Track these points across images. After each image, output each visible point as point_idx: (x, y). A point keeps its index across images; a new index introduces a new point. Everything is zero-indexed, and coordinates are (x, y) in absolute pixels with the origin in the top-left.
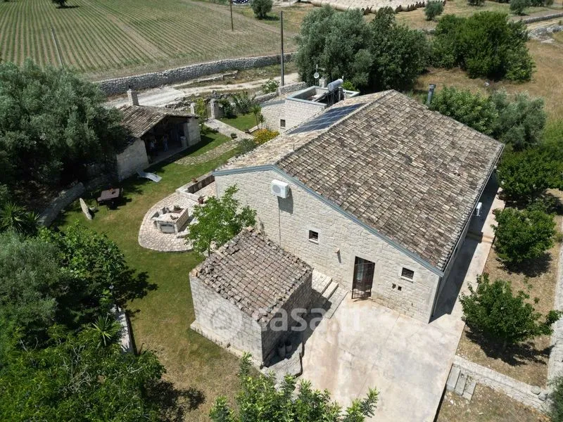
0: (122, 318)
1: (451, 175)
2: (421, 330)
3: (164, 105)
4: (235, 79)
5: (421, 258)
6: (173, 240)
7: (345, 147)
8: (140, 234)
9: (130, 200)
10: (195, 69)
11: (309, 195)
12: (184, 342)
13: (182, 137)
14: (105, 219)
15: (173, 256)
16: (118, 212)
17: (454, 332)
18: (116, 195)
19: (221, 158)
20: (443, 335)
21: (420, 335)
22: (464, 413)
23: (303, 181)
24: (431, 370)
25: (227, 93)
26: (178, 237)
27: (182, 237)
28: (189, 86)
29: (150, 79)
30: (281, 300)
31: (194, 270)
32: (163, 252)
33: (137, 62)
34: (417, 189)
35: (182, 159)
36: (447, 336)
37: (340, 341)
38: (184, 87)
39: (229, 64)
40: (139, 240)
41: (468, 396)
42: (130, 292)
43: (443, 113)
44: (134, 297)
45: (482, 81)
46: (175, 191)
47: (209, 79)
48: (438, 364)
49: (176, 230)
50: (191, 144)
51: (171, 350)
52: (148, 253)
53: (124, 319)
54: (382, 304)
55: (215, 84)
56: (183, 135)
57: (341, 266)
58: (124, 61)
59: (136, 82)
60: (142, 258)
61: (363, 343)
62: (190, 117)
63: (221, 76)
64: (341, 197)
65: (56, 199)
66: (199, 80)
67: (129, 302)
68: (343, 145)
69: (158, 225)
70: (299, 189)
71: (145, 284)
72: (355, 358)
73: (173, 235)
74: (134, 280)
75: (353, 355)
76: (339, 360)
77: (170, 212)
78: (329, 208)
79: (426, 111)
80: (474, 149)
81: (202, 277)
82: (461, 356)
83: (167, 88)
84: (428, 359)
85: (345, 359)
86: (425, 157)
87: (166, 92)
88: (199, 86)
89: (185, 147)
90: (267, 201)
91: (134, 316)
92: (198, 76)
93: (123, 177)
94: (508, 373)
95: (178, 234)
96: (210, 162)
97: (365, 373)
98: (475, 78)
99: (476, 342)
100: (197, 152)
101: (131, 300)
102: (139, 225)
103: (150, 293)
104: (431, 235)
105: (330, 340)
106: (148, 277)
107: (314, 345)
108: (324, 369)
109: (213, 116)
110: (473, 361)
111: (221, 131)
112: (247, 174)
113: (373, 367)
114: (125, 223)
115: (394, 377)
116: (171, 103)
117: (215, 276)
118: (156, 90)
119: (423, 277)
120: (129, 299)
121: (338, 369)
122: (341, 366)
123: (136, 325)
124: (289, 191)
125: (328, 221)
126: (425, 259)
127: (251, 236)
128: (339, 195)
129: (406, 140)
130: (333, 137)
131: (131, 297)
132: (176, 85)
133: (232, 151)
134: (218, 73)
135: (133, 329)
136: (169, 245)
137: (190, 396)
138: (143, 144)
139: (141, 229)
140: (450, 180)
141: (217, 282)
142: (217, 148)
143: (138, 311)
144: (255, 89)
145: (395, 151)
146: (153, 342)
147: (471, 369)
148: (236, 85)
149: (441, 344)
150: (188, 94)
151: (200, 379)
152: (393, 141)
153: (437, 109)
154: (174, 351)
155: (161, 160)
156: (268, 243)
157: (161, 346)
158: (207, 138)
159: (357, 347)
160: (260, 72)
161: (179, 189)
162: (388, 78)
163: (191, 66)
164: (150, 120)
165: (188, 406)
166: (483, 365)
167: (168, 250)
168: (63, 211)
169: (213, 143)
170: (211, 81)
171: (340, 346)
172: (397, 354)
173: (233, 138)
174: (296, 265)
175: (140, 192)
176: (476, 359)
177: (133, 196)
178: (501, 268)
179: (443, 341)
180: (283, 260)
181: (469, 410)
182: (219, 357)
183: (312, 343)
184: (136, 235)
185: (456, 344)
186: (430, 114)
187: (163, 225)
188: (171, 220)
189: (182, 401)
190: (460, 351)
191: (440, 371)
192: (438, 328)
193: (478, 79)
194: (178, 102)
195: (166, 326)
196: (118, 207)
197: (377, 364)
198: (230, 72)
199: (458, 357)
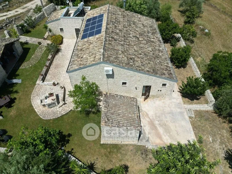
0: (70, 157)
1: (152, 40)
2: (170, 101)
6: (58, 109)
8: (38, 114)
9: (15, 99)
11: (122, 69)
12: (103, 151)
13: (14, 53)
14: (11, 114)
15: (65, 117)
16: (15, 107)
17: (179, 97)
19: (42, 57)
20: (177, 100)
21: (171, 103)
22: (195, 121)
24: (181, 113)
25: (14, 18)
26: (60, 107)
27: (61, 106)
30: (137, 117)
31: (102, 123)
32: (58, 117)
34: (149, 51)
35: (23, 65)
36: (178, 99)
37: (151, 118)
40: (41, 117)
41: (194, 116)
42: (60, 143)
43: (131, 11)
44: (65, 145)
46: (35, 84)
48: (182, 110)
49: (57, 104)
50: (20, 55)
51: (101, 156)
52: (51, 121)
53: (72, 156)
54: (154, 98)
56: (14, 51)
57: (137, 91)
60: (51, 125)
61: (158, 115)
64: (133, 65)
68: (115, 40)
69: (47, 106)
70: (117, 68)
71: (65, 136)
72: (159, 122)
73: (55, 107)
75: (158, 121)
76: (156, 125)
77: (48, 97)
78: (131, 72)
79: (126, 12)
80: (150, 25)
81: (107, 124)
84: (179, 110)
85: (157, 124)
86: (141, 35)
89: (19, 57)
90: (100, 77)
91: (73, 153)
94: (199, 103)
95: (59, 106)
96: (39, 62)
97: (166, 125)
99: (186, 98)
100: (27, 59)
101: (64, 146)
103: (71, 138)
105: (148, 119)
106: (62, 132)
107: (144, 124)
108: (154, 131)
110: (190, 104)
111: (30, 42)
113: (167, 122)
114: (25, 112)
115: (174, 122)
117: (111, 121)
119: (170, 84)
121: (158, 128)
123: (77, 155)
125: (131, 77)
126: (170, 78)
128: (132, 65)
129: (131, 29)
130: (109, 37)
133: (45, 52)
136: (59, 113)
139: (36, 111)
141: (114, 123)
142: (36, 53)
143: (73, 149)
144: (26, 11)
145: (131, 35)
146: (90, 158)
148: (14, 11)
149: (179, 103)
151: (120, 160)
152: (128, 31)
154: (102, 156)
155: (11, 69)
156: (116, 96)
157: (95, 158)
158: (26, 50)
159: (157, 117)
161: (38, 82)
166: (192, 104)
167: (60, 115)
169: (31, 50)
171: (152, 120)
172: (169, 113)
173: (40, 44)
174: (131, 100)
175: (16, 92)
178: (175, 68)
179: (178, 102)
181: (196, 120)
183: (143, 124)
184: (37, 115)
185: (182, 101)
186: (128, 13)
187: (50, 105)
188: (53, 101)
190: (184, 103)
191: (184, 112)
195: (90, 148)
196: (12, 105)
197: (167, 120)
198: (4, 3)
199: (185, 105)
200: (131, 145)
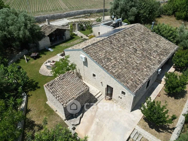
0: (25, 97)
1: (152, 57)
2: (127, 114)
3: (61, 25)
4: (89, 17)
5: (128, 88)
7: (112, 44)
8: (41, 69)
9: (41, 57)
10: (75, 13)
11: (92, 61)
12: (43, 107)
14: (31, 62)
15: (49, 78)
16: (36, 60)
17: (139, 117)
18: (36, 55)
21: (126, 116)
23: (91, 56)
28: (72, 19)
29: (59, 15)
30: (73, 98)
31: (45, 84)
33: (57, 10)
34: (135, 62)
35: (62, 44)
36: (136, 118)
37: (97, 114)
38: (70, 19)
39: (87, 11)
40: (40, 71)
42: (31, 88)
43: (157, 33)
44: (32, 90)
45: (181, 21)
46: (56, 55)
47: (80, 16)
48: (129, 127)
50: (67, 39)
52: (41, 76)
53: (25, 98)
54: (116, 103)
55: (81, 18)
56: (64, 36)
57: (103, 87)
58: (53, 9)
59: (54, 16)
60: (39, 77)
61: (104, 116)
62: (66, 30)
63: (84, 15)
64: (103, 63)
65: (18, 55)
66: (76, 17)
67: (30, 92)
69: (46, 66)
70: (89, 59)
71: (37, 86)
72: (100, 121)
73: (51, 70)
74: (34, 84)
75: (99, 120)
76: (94, 121)
77: (51, 62)
78: (98, 66)
79: (150, 32)
80: (165, 48)
81: (47, 87)
82: (139, 126)
83: (65, 19)
84: (126, 125)
85: (96, 121)
86: (143, 50)
87: (64, 20)
88: (76, 19)
89: (65, 40)
91: (30, 97)
92: (76, 15)
93: (41, 49)
94: (155, 135)
97: (102, 127)
98: (179, 20)
99: (146, 122)
100: (68, 42)
102: (41, 66)
103: (38, 89)
104: (135, 79)
105: (93, 114)
106: (38, 84)
107: (87, 114)
108: (88, 124)
109: (77, 30)
110: (143, 129)
111: (78, 35)
112: (74, 51)
113: (105, 125)
114: (37, 65)
115: (111, 130)
116: (64, 24)
117: (52, 87)
118: (61, 19)
120: (30, 91)
121: (93, 124)
122: (94, 124)
123: (30, 100)
124: (86, 59)
125: (98, 71)
126: (130, 89)
127: (70, 74)
129: (138, 43)
130: (108, 40)
131: (31, 90)
132: (68, 18)
134: (83, 14)
135: (28, 101)
137: (39, 127)
138: (48, 38)
139: (41, 67)
140: (150, 59)
141: (52, 89)
142: (75, 41)
143: (32, 95)
144: (95, 20)
145: (131, 47)
146: (33, 106)
147: (141, 132)
148: (88, 19)
149: (133, 120)
150: (71, 21)
152: (132, 43)
153: (154, 31)
154: (38, 110)
155: (55, 44)
156: (75, 77)
157: (35, 108)
158: (73, 37)
159: (102, 117)
160: (98, 14)
161: (58, 55)
162: (143, 19)
163: (74, 11)
164: (52, 30)
165: (37, 130)
166: (146, 131)
167: (47, 75)
168: (19, 59)
169: (74, 39)
170: (80, 17)
171: (96, 116)
172: (115, 122)
173: (82, 38)
174: (83, 86)
175: (45, 54)
176: (144, 128)
177: (43, 56)
178: (165, 94)
179: (134, 119)
180: (79, 84)
182: (53, 114)
184: (39, 69)
186: (151, 33)
187: (48, 67)
188: (50, 65)
189: (36, 128)
190: (139, 124)
191: (129, 130)
192: (133, 114)
193: (180, 20)
194: (66, 24)
195: (39, 101)
196: (37, 59)
197: (107, 124)
198: (87, 14)
199: (137, 126)
200: (61, 118)
